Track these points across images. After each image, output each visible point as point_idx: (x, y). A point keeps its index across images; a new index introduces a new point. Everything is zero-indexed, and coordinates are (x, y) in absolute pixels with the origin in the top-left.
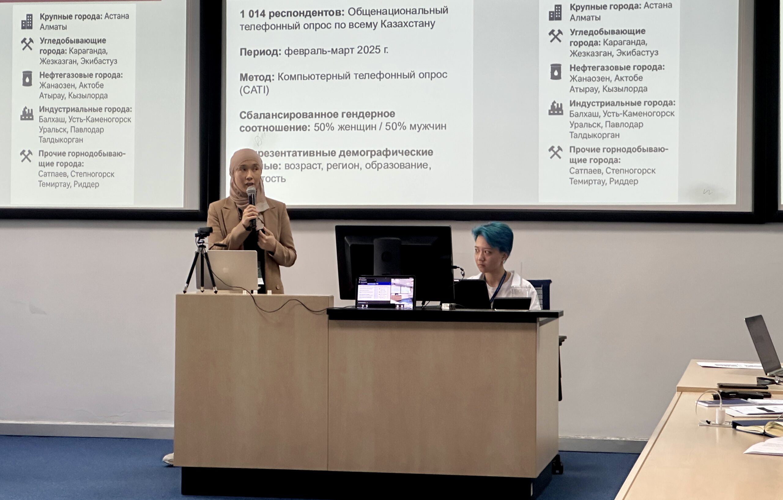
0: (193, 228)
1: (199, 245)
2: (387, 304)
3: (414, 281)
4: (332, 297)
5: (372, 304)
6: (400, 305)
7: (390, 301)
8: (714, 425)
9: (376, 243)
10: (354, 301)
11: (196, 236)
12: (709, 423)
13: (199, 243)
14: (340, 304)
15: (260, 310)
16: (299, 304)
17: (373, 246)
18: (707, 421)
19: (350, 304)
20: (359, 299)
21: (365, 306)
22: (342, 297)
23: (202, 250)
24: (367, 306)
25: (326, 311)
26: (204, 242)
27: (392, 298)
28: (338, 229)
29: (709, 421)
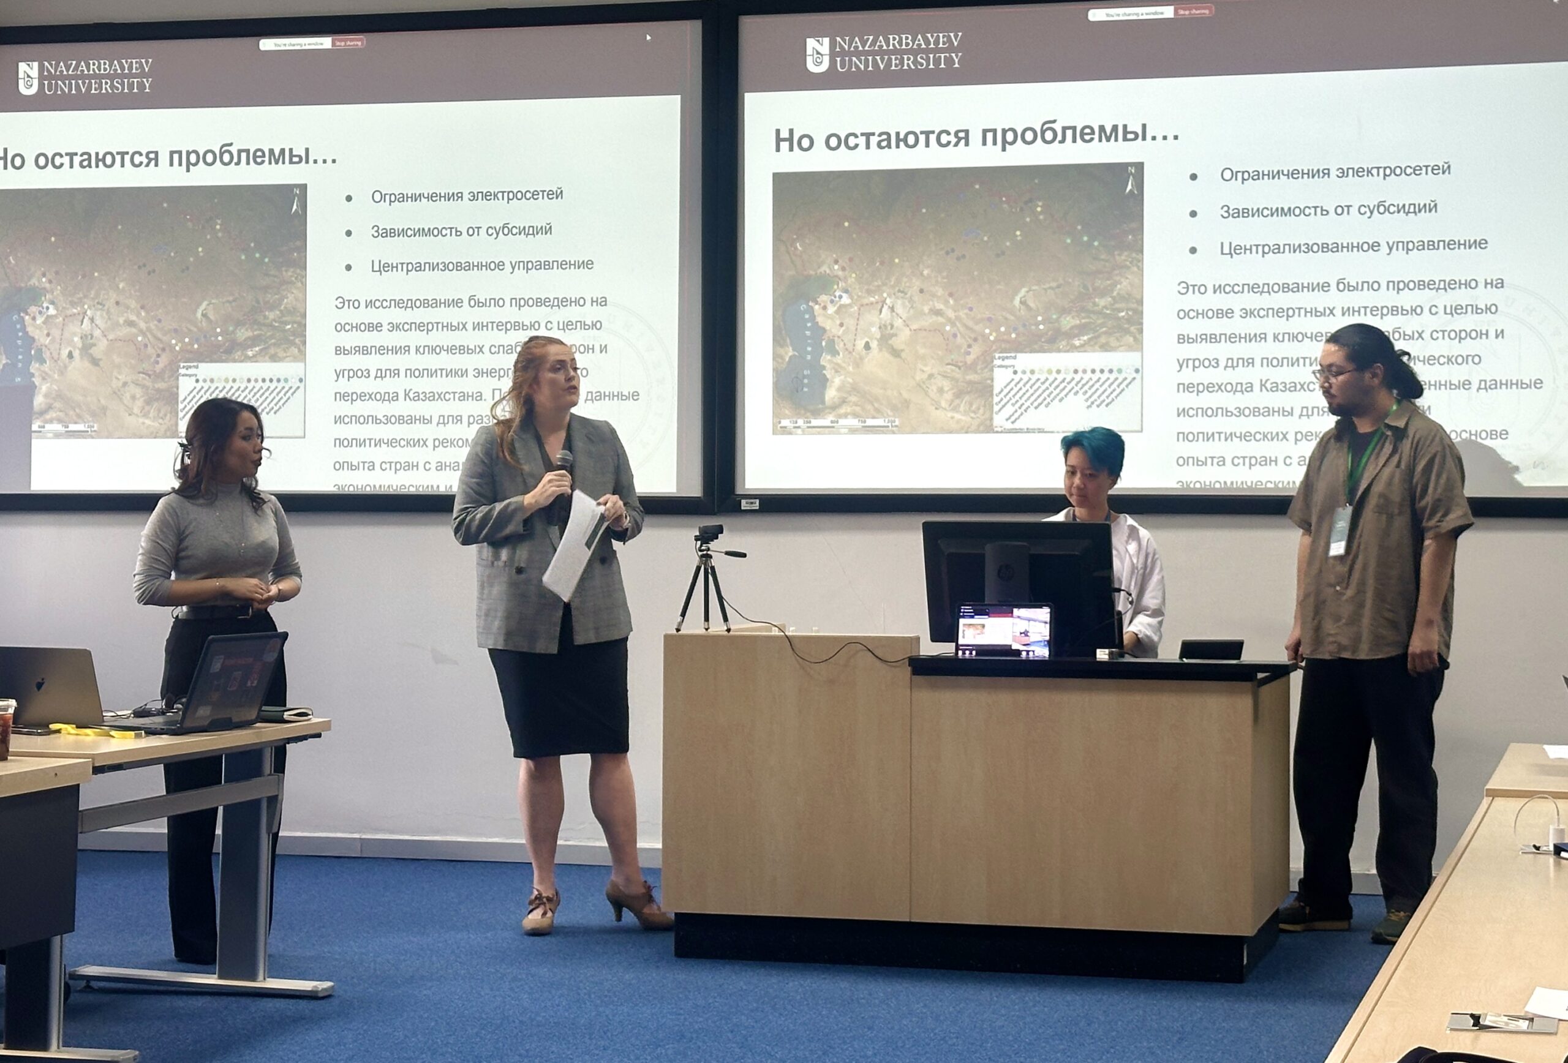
0: (692, 527)
1: (700, 553)
2: (1007, 651)
3: (1051, 613)
4: (918, 639)
5: (982, 650)
6: (1028, 652)
7: (1011, 646)
8: (1546, 853)
9: (989, 550)
10: (954, 644)
11: (697, 539)
12: (1537, 848)
13: (701, 551)
14: (930, 649)
15: (800, 660)
16: (862, 650)
17: (983, 556)
18: (1535, 846)
19: (945, 649)
20: (961, 641)
21: (971, 653)
22: (934, 639)
23: (706, 561)
24: (974, 653)
25: (907, 661)
26: (708, 549)
27: (1015, 639)
28: (927, 527)
29: (1537, 845)
